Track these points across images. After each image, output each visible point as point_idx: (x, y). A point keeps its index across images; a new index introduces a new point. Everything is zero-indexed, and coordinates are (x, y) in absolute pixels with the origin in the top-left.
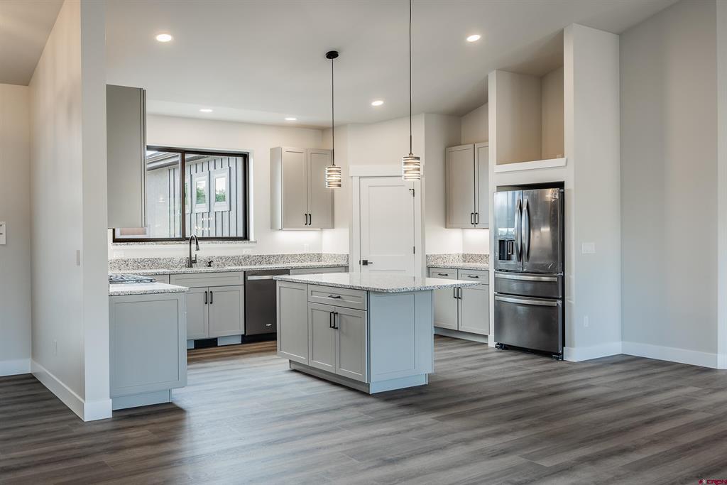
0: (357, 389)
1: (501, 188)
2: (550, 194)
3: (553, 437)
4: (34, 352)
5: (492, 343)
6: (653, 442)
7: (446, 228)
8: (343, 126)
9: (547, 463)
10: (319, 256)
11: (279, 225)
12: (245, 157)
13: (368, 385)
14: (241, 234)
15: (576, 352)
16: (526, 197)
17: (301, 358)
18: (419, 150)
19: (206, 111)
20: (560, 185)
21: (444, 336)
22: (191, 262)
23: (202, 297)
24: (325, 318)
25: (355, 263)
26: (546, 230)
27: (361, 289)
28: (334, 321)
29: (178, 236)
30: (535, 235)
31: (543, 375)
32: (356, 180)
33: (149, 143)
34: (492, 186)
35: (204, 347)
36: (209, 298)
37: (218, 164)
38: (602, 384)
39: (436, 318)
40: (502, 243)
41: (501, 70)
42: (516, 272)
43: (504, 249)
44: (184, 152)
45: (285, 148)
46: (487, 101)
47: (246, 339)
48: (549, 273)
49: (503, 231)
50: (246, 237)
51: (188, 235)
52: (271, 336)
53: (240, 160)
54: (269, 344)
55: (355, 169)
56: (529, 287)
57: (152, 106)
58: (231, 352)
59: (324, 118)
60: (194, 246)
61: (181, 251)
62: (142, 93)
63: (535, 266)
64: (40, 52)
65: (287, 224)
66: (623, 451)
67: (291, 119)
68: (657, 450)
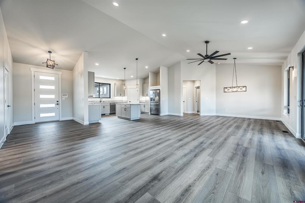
0: (129, 119)
1: (151, 90)
2: (158, 91)
3: (157, 124)
4: (73, 116)
5: (150, 114)
6: (170, 124)
7: (143, 96)
8: (126, 80)
9: (156, 127)
10: (122, 101)
11: (116, 96)
12: (110, 84)
13: (130, 119)
14: (109, 97)
15: (162, 114)
16: (154, 91)
17: (120, 116)
18: (139, 83)
19: (103, 77)
20: (159, 90)
21: (142, 113)
22: (101, 101)
23: (103, 107)
24: (124, 109)
25: (128, 102)
26: (158, 97)
27: (129, 104)
28: (125, 109)
29: (98, 97)
30: (156, 98)
31: (157, 117)
32: (128, 89)
33: (95, 82)
34: (150, 90)
35: (103, 115)
36: (104, 107)
37: (105, 86)
38: (165, 118)
39: (141, 110)
40: (151, 98)
41: (151, 72)
42: (153, 103)
43: (151, 99)
44: (99, 83)
45: (117, 83)
46: (149, 77)
47: (110, 114)
48: (158, 103)
49: (151, 97)
50: (110, 98)
51: (100, 97)
52: (115, 113)
53: (109, 85)
54: (114, 115)
55: (128, 87)
56: (155, 105)
57: (95, 76)
58: (108, 116)
59: (123, 78)
60: (101, 99)
61: (99, 99)
62: (94, 73)
63: (156, 102)
64: (75, 65)
65: (117, 95)
66: (166, 125)
67: (118, 79)
68: (170, 125)
